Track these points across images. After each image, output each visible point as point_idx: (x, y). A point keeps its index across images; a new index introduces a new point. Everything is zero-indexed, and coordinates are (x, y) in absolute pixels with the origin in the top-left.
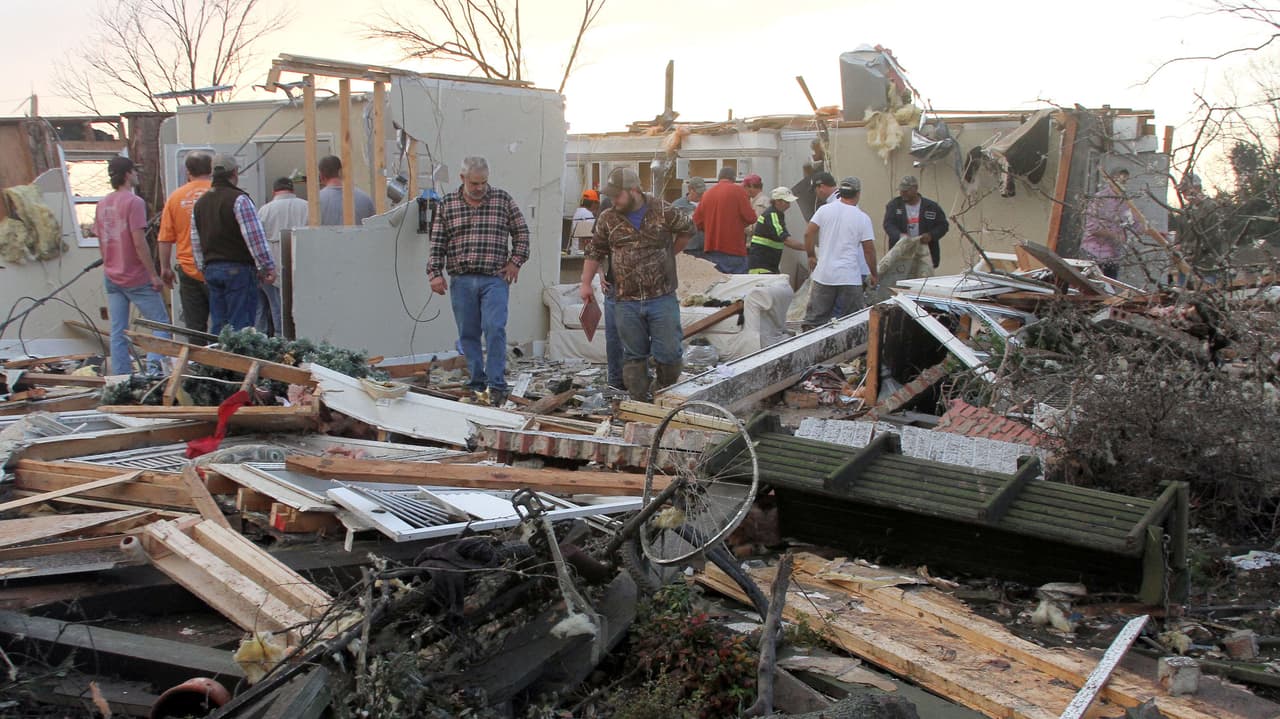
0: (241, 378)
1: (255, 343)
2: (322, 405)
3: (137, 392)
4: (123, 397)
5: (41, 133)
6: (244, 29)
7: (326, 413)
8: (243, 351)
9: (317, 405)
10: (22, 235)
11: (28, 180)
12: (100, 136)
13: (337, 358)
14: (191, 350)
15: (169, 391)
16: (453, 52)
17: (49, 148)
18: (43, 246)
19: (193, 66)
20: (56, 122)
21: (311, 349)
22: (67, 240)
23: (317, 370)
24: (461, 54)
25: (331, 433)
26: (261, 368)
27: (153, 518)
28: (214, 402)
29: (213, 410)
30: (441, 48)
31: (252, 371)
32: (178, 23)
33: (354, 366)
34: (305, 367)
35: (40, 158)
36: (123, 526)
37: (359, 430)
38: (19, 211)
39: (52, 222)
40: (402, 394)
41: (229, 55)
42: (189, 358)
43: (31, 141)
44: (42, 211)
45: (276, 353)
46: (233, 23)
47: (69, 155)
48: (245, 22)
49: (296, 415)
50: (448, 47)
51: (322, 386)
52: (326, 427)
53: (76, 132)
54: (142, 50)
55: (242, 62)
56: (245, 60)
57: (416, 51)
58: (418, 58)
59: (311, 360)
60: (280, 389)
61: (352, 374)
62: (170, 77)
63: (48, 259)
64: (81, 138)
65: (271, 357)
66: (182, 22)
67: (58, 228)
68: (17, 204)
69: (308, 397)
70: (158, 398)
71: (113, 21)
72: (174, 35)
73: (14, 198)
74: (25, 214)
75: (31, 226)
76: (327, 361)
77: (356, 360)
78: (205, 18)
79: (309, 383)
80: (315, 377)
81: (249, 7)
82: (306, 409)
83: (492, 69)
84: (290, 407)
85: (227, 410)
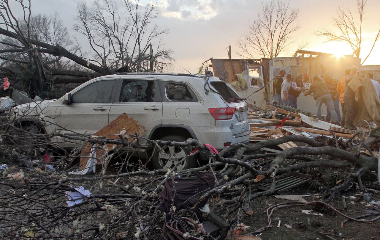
0: (287, 115)
1: (289, 109)
2: (302, 121)
3: (266, 117)
4: (263, 117)
5: (244, 62)
6: (286, 31)
7: (302, 123)
8: (287, 110)
9: (301, 121)
10: (239, 84)
11: (241, 72)
12: (256, 63)
13: (305, 113)
14: (277, 109)
15: (273, 116)
16: (342, 39)
17: (245, 66)
18: (243, 87)
19: (272, 40)
20: (247, 60)
21: (300, 111)
22: (248, 86)
23: (301, 114)
24: (344, 40)
25: (303, 127)
26: (290, 113)
27: (273, 134)
28: (281, 119)
29: (281, 120)
30: (339, 38)
31: (289, 114)
32: (269, 29)
33: (308, 115)
34: (299, 114)
35: (243, 68)
36: (268, 135)
37: (308, 126)
38: (238, 79)
39: (245, 82)
40: (317, 120)
41: (282, 37)
42: (277, 111)
43: (242, 64)
44: (243, 79)
45: (293, 111)
46: (284, 29)
47: (250, 68)
48: (287, 28)
49: (296, 122)
50: (341, 38)
51: (302, 118)
52: (302, 125)
53: (251, 62)
54: (260, 36)
55: (285, 39)
56: (286, 39)
57: (332, 39)
58: (332, 41)
59: (300, 113)
60: (293, 118)
61: (308, 116)
62: (266, 43)
63: (244, 90)
64: (252, 64)
65: (292, 112)
66: (270, 29)
67: (246, 83)
68: (238, 77)
69: (299, 120)
70: (271, 118)
71: (253, 28)
72: (268, 32)
73: (238, 76)
74: (240, 80)
75: (241, 83)
76: (303, 113)
77: (309, 113)
78: (276, 27)
79: (299, 117)
80: (301, 116)
81: (288, 25)
82: (298, 121)
83: (352, 44)
84: (295, 121)
85: (284, 120)
